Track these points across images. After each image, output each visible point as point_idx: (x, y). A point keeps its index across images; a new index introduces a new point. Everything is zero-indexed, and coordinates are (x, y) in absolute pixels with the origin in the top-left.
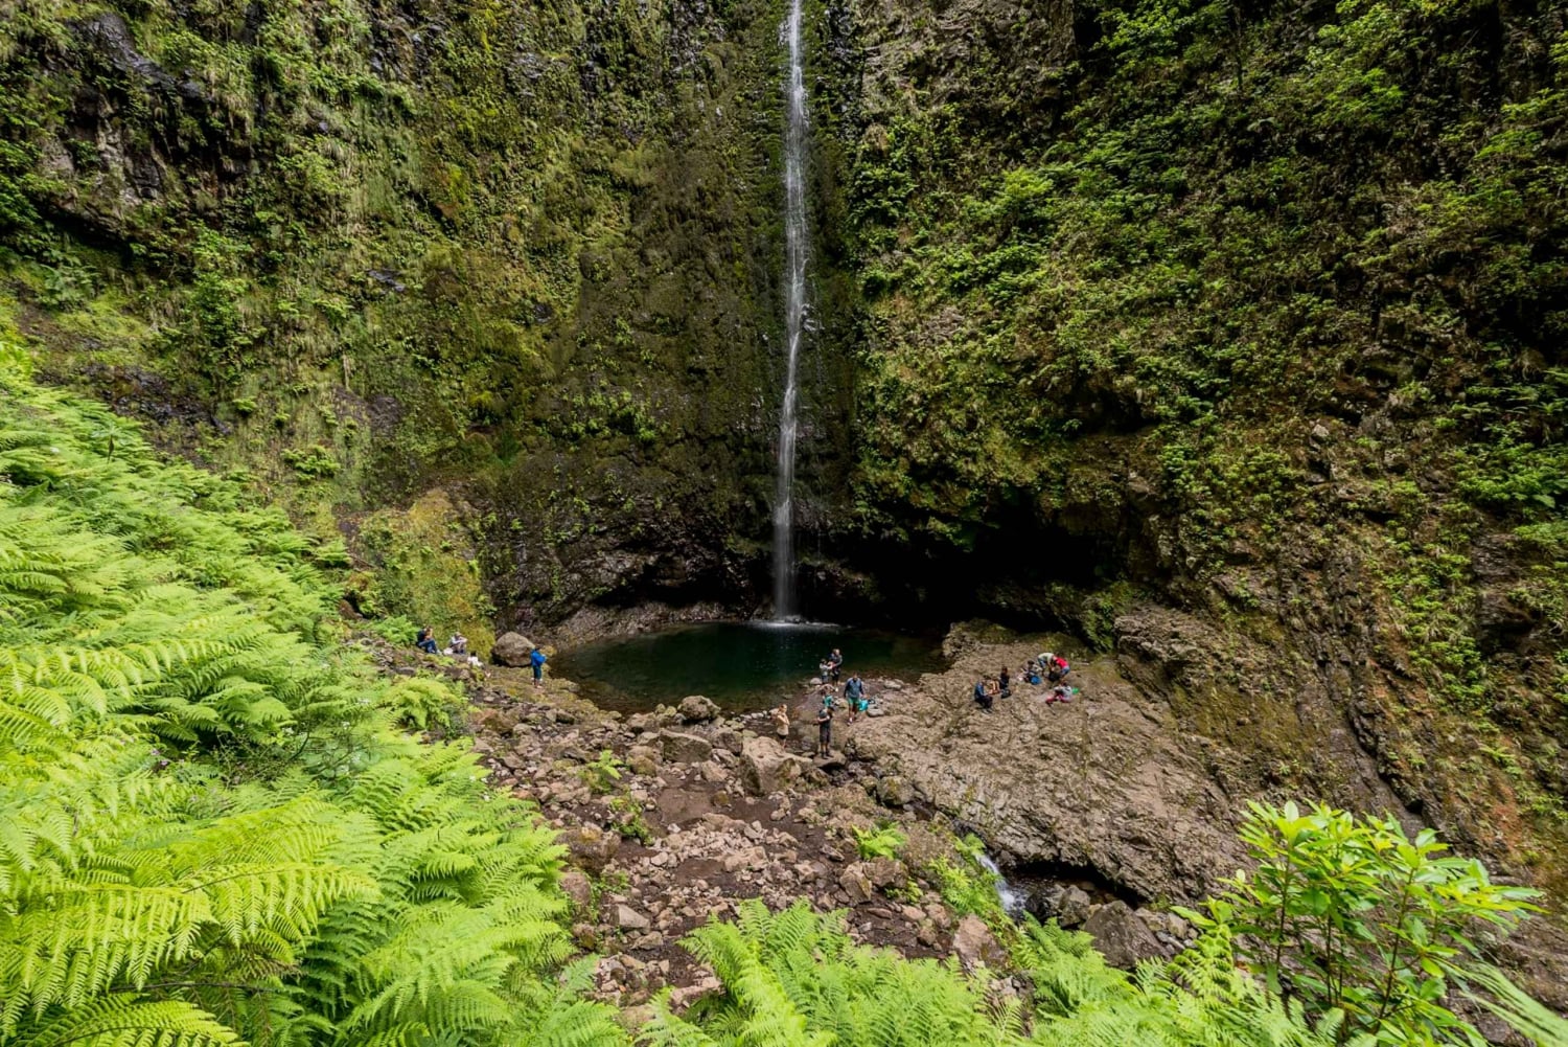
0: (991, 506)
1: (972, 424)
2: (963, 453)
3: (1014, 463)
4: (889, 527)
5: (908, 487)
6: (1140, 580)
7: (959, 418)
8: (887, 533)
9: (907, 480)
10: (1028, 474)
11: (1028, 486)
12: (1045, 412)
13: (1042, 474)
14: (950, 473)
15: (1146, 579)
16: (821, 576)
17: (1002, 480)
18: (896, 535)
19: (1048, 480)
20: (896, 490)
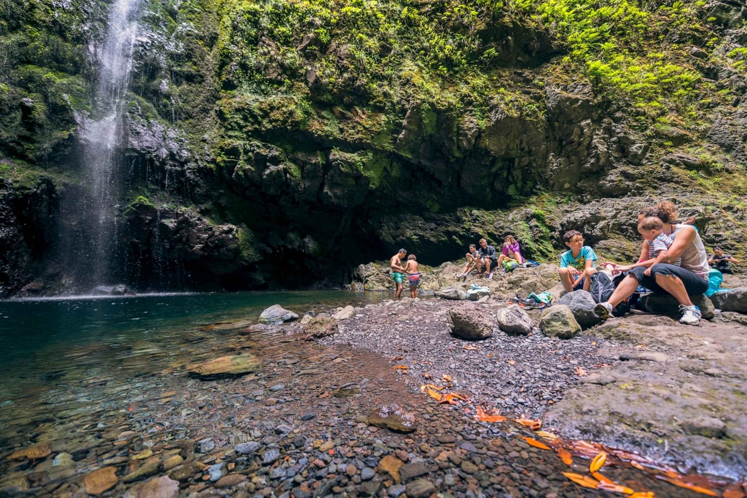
0: (409, 131)
1: (385, 50)
2: (376, 77)
3: (433, 87)
4: (275, 161)
5: (306, 112)
6: (561, 189)
7: (373, 43)
8: (273, 168)
9: (306, 105)
10: (450, 97)
11: (450, 108)
12: (460, 46)
13: (463, 98)
14: (362, 97)
15: (567, 186)
16: (171, 223)
17: (423, 101)
18: (286, 171)
19: (470, 103)
20: (291, 113)
